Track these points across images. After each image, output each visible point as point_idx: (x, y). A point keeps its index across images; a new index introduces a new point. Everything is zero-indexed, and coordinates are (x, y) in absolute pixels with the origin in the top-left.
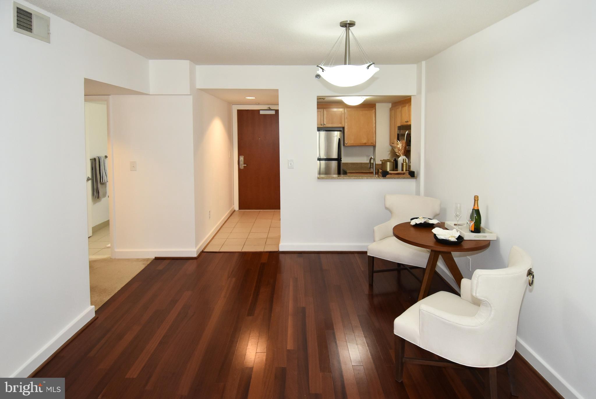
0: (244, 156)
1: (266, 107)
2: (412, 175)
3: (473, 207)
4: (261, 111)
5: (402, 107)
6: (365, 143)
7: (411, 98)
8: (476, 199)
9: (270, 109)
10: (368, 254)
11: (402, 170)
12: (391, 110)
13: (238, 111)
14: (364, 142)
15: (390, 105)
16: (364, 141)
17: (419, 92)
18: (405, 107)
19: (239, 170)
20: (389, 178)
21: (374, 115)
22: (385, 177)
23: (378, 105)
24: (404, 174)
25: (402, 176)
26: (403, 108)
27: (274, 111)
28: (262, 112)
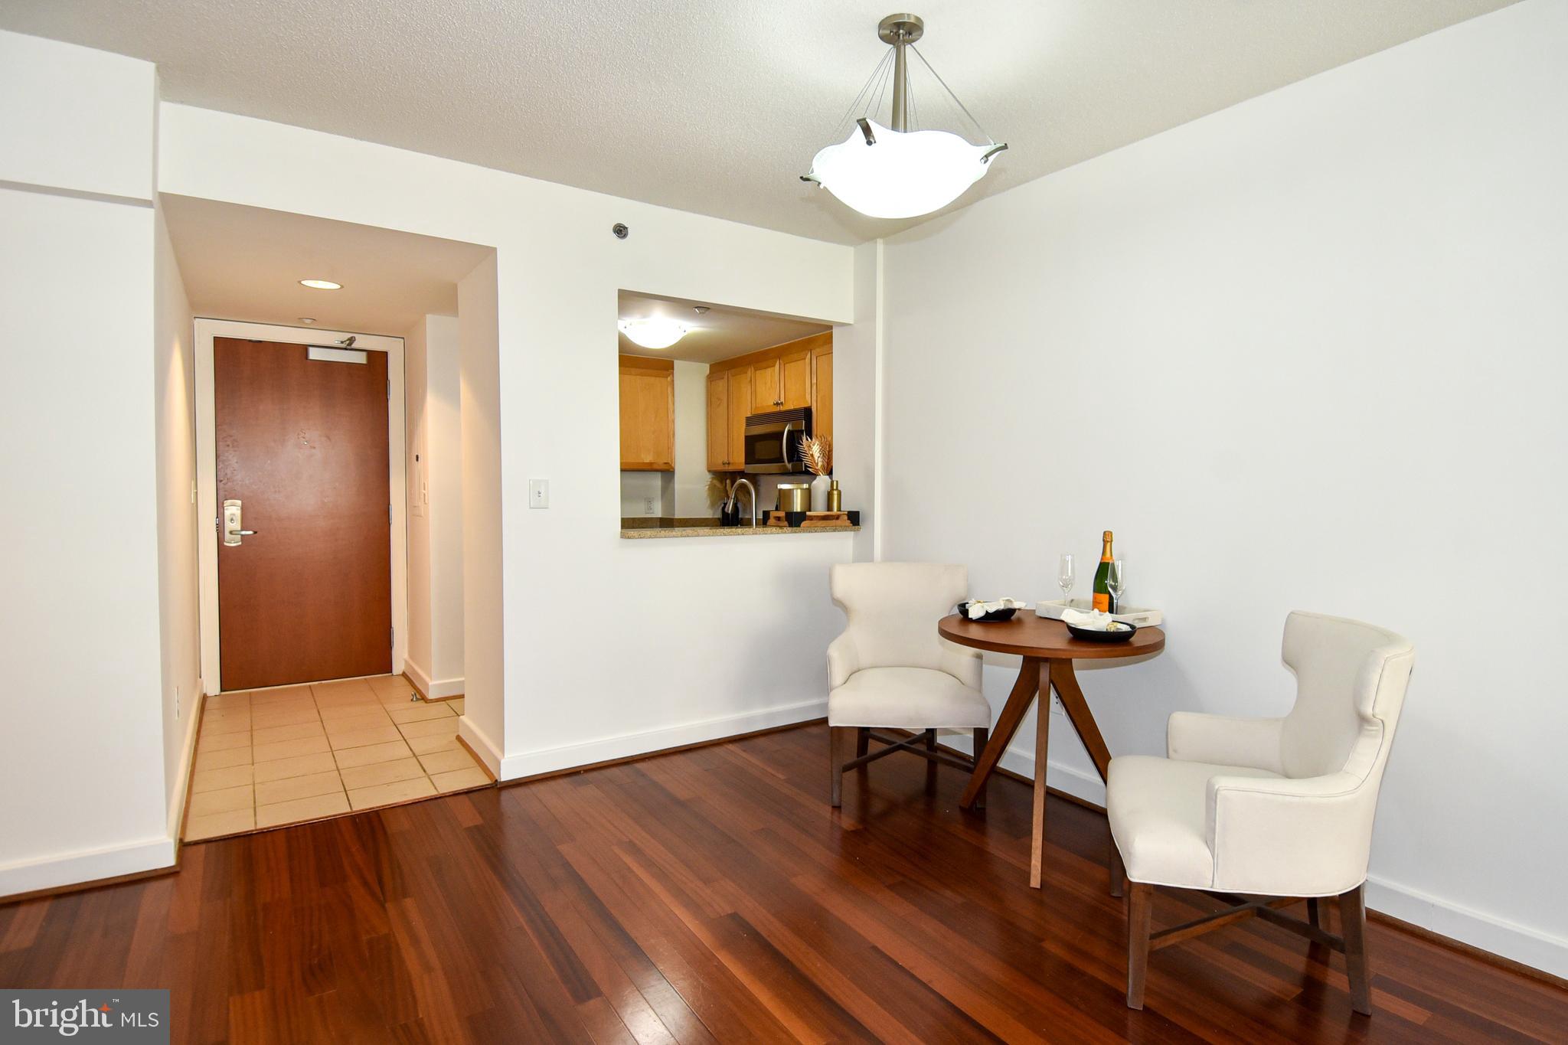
0: (242, 503)
1: (335, 338)
2: (854, 518)
3: (1102, 559)
4: (311, 349)
5: (756, 370)
6: (651, 464)
7: (832, 333)
8: (1107, 538)
9: (349, 345)
10: (832, 723)
11: (829, 508)
12: (711, 378)
13: (218, 341)
14: (648, 461)
15: (706, 368)
16: (647, 458)
17: (867, 313)
18: (769, 370)
19: (222, 551)
20: (809, 530)
21: (669, 389)
22: (799, 526)
23: (677, 364)
24: (838, 517)
25: (834, 522)
26: (757, 372)
27: (364, 354)
28: (314, 354)
